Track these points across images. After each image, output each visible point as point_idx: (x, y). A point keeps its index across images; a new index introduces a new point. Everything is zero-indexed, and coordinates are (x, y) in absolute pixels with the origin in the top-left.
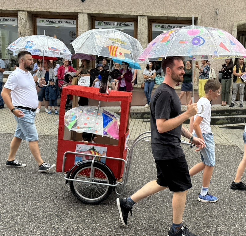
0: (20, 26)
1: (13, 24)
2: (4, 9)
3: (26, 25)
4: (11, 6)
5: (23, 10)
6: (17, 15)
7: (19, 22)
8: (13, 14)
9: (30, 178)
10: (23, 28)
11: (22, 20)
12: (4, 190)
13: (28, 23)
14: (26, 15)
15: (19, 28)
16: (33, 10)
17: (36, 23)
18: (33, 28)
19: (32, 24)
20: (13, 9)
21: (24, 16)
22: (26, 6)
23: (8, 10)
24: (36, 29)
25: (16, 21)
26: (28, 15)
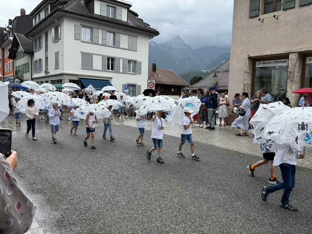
0: (290, 65)
1: (284, 65)
2: (277, 53)
3: (296, 64)
4: (284, 50)
5: (294, 51)
6: (289, 57)
7: (289, 63)
8: (285, 56)
9: (289, 214)
10: (293, 67)
11: (293, 61)
12: (264, 220)
13: (298, 62)
14: (297, 55)
15: (289, 68)
16: (304, 50)
17: (306, 61)
18: (302, 66)
19: (301, 63)
20: (286, 52)
21: (295, 57)
22: (297, 48)
23: (281, 54)
24: (306, 66)
25: (287, 62)
26: (298, 55)
